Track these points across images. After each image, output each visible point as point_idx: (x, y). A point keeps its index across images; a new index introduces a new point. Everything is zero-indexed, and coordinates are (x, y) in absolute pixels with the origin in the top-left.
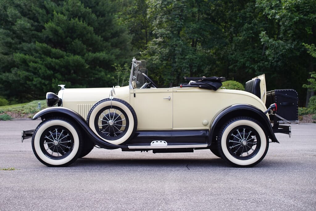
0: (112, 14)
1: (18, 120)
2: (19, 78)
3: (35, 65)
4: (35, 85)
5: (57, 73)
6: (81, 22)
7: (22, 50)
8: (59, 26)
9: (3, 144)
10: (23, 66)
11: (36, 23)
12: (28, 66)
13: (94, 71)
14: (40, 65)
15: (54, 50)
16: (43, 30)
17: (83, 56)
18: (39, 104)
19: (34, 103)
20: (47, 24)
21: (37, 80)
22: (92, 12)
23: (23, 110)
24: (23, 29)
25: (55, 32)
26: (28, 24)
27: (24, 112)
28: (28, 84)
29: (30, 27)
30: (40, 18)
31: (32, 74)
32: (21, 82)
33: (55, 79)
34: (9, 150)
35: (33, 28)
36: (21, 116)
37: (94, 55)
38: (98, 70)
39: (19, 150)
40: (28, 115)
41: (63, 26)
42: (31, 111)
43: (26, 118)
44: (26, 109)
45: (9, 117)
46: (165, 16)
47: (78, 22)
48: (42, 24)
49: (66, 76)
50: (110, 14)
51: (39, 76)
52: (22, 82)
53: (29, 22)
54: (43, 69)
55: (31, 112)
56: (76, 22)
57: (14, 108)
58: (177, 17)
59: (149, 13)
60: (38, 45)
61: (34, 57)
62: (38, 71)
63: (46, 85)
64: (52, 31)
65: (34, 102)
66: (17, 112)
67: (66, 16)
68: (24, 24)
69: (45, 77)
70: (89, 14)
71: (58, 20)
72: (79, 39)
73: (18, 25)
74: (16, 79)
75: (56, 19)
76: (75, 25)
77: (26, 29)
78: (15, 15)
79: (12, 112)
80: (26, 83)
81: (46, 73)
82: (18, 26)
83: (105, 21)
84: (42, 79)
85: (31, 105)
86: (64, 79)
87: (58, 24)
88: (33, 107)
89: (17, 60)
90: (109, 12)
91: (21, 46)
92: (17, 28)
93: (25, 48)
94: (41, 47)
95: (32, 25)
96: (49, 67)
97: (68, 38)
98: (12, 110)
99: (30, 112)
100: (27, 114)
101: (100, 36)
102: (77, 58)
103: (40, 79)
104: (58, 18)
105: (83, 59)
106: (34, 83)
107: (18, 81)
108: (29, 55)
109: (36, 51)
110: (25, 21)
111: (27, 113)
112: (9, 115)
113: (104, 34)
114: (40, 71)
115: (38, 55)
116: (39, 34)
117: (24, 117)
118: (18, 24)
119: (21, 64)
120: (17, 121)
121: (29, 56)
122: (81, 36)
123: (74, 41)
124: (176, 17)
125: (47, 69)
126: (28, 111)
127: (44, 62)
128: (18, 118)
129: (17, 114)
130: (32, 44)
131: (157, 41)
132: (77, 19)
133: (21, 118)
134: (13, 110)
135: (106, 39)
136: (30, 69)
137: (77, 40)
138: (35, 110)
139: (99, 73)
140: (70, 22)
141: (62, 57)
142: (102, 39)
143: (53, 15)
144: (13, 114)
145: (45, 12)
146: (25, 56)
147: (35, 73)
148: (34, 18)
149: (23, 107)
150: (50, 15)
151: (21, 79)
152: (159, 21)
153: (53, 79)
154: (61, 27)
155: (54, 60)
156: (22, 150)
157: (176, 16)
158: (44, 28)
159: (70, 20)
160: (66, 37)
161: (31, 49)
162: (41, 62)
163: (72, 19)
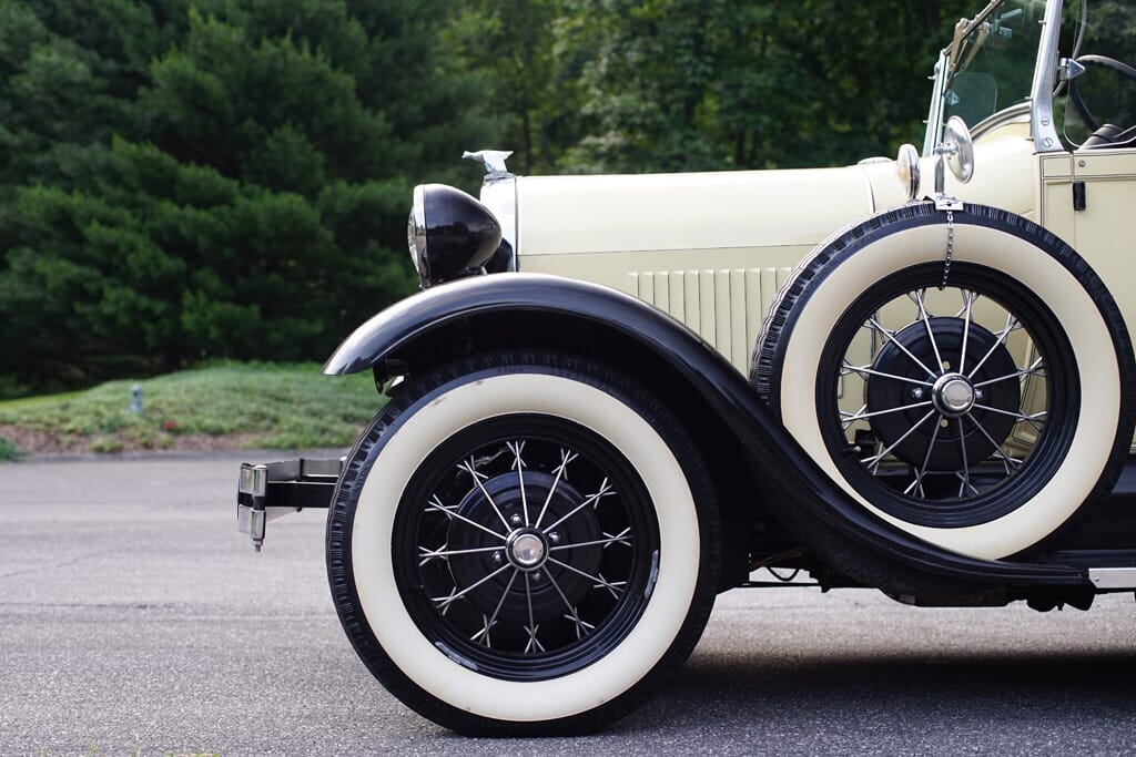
0: (427, 29)
1: (47, 460)
2: (39, 294)
3: (111, 235)
4: (110, 320)
5: (199, 268)
6: (306, 54)
7: (53, 175)
8: (212, 71)
9: (24, 567)
10: (55, 243)
11: (111, 65)
12: (80, 240)
13: (357, 262)
14: (131, 236)
15: (190, 172)
16: (142, 91)
17: (312, 195)
18: (136, 394)
19: (108, 392)
20: (160, 60)
21: (117, 297)
22: (349, 14)
23: (66, 420)
24: (58, 87)
25: (194, 96)
26: (81, 67)
27: (69, 426)
28: (82, 317)
29: (88, 77)
30: (128, 40)
31: (97, 273)
32: (47, 308)
33: (194, 292)
34: (69, 600)
35: (99, 83)
36: (58, 442)
37: (360, 192)
38: (373, 256)
39: (129, 600)
40: (91, 441)
41: (228, 68)
42: (104, 422)
43: (83, 451)
44: (78, 413)
45: (8, 447)
46: (639, 41)
47: (292, 55)
48: (136, 64)
49: (241, 281)
50: (421, 25)
51: (126, 279)
52: (53, 305)
53: (81, 59)
54: (143, 254)
55: (102, 427)
56: (284, 54)
57: (26, 412)
58: (687, 47)
59: (563, 36)
60: (122, 151)
61: (103, 200)
62: (124, 258)
63: (154, 319)
64: (179, 90)
65: (110, 386)
66: (41, 426)
67: (242, 30)
68: (61, 64)
69: (150, 287)
70: (337, 20)
71: (208, 46)
72: (294, 124)
73: (38, 70)
74: (28, 295)
75: (200, 43)
76: (280, 65)
77: (70, 84)
78: (24, 29)
79: (18, 429)
80: (71, 313)
81: (158, 266)
82: (38, 74)
83: (399, 54)
84: (140, 291)
85: (100, 398)
86: (231, 292)
87: (206, 63)
88: (109, 405)
89: (34, 214)
90: (413, 19)
91: (47, 157)
92: (35, 84)
93: (66, 168)
94: (136, 160)
95: (96, 72)
96: (172, 242)
97: (250, 123)
98: (19, 419)
99: (96, 427)
100: (85, 434)
101: (382, 115)
102: (292, 202)
103: (130, 293)
104: (208, 36)
105: (313, 206)
106: (107, 309)
107: (37, 304)
108: (82, 191)
109: (115, 177)
110: (64, 52)
111: (84, 430)
112: (8, 439)
113: (394, 107)
114: (131, 258)
115: (120, 193)
116: (126, 107)
117: (74, 448)
118: (38, 65)
119: (48, 229)
120: (43, 467)
121: (86, 196)
122: (303, 114)
123: (276, 132)
124: (680, 47)
125: (159, 252)
126: (87, 422)
127: (149, 223)
128: (48, 451)
129: (42, 437)
130: (97, 146)
131: (600, 145)
132: (287, 42)
133: (61, 451)
134: (24, 417)
135: (403, 131)
136: (89, 251)
137: (287, 132)
138: (118, 417)
139: (380, 269)
140: (255, 53)
141: (224, 199)
142: (390, 126)
143: (184, 28)
144: (26, 434)
145: (149, 18)
146: (68, 198)
147: (107, 270)
148: (102, 43)
149: (65, 407)
150: (170, 28)
151: (50, 297)
152: (608, 66)
153: (187, 293)
154: (220, 77)
155: (190, 211)
156: (146, 600)
157: (684, 42)
158: (147, 82)
159: (257, 44)
160: (241, 119)
161: (93, 168)
162: (136, 222)
163: (266, 43)
